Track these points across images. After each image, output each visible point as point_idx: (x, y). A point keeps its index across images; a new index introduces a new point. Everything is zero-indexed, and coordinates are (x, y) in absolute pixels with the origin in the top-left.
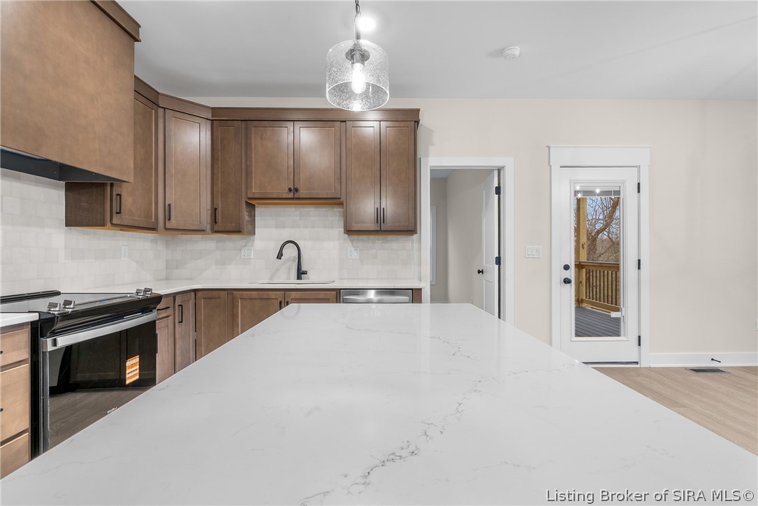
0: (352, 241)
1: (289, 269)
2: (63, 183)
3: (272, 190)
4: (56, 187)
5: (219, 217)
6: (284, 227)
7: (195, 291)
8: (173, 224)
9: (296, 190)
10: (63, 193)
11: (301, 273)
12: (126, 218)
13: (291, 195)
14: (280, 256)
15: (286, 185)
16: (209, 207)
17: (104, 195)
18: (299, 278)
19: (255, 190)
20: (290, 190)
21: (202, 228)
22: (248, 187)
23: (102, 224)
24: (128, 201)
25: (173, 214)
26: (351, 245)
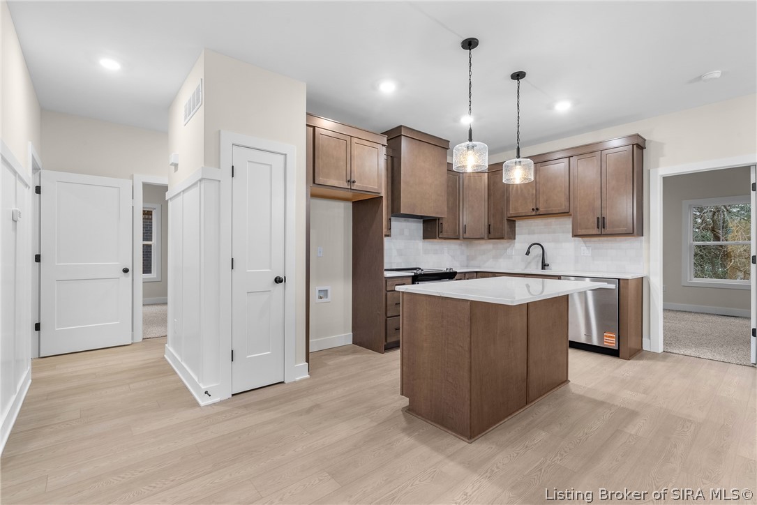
0: (585, 242)
1: (538, 262)
2: (422, 220)
3: (522, 211)
4: (420, 222)
5: (492, 230)
6: (534, 233)
7: (477, 272)
8: (467, 235)
9: (537, 209)
10: (422, 224)
11: (544, 266)
12: (445, 235)
13: (534, 213)
14: (528, 253)
15: (532, 206)
16: (486, 224)
17: (436, 224)
18: (543, 268)
19: (512, 212)
20: (533, 209)
21: (482, 237)
22: (508, 210)
23: (435, 238)
24: (445, 226)
25: (467, 229)
26: (584, 245)
